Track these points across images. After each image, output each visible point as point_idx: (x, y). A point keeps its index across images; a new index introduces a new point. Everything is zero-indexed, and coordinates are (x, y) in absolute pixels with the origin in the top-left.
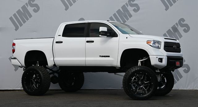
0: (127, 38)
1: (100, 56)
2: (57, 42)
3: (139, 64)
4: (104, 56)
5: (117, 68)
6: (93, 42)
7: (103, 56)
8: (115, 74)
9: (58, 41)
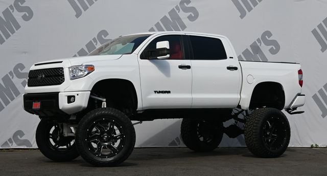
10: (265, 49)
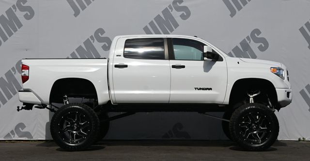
0: (238, 63)
1: (196, 89)
2: (116, 66)
3: (251, 100)
4: (203, 89)
5: (220, 106)
6: (184, 67)
7: (200, 89)
8: (204, 113)
9: (117, 64)
10: (254, 46)
